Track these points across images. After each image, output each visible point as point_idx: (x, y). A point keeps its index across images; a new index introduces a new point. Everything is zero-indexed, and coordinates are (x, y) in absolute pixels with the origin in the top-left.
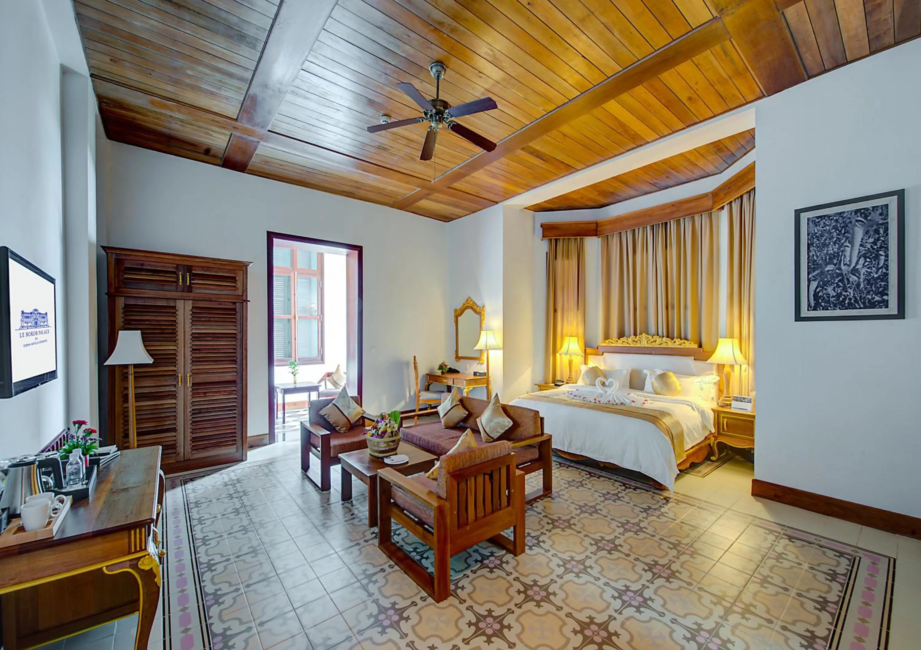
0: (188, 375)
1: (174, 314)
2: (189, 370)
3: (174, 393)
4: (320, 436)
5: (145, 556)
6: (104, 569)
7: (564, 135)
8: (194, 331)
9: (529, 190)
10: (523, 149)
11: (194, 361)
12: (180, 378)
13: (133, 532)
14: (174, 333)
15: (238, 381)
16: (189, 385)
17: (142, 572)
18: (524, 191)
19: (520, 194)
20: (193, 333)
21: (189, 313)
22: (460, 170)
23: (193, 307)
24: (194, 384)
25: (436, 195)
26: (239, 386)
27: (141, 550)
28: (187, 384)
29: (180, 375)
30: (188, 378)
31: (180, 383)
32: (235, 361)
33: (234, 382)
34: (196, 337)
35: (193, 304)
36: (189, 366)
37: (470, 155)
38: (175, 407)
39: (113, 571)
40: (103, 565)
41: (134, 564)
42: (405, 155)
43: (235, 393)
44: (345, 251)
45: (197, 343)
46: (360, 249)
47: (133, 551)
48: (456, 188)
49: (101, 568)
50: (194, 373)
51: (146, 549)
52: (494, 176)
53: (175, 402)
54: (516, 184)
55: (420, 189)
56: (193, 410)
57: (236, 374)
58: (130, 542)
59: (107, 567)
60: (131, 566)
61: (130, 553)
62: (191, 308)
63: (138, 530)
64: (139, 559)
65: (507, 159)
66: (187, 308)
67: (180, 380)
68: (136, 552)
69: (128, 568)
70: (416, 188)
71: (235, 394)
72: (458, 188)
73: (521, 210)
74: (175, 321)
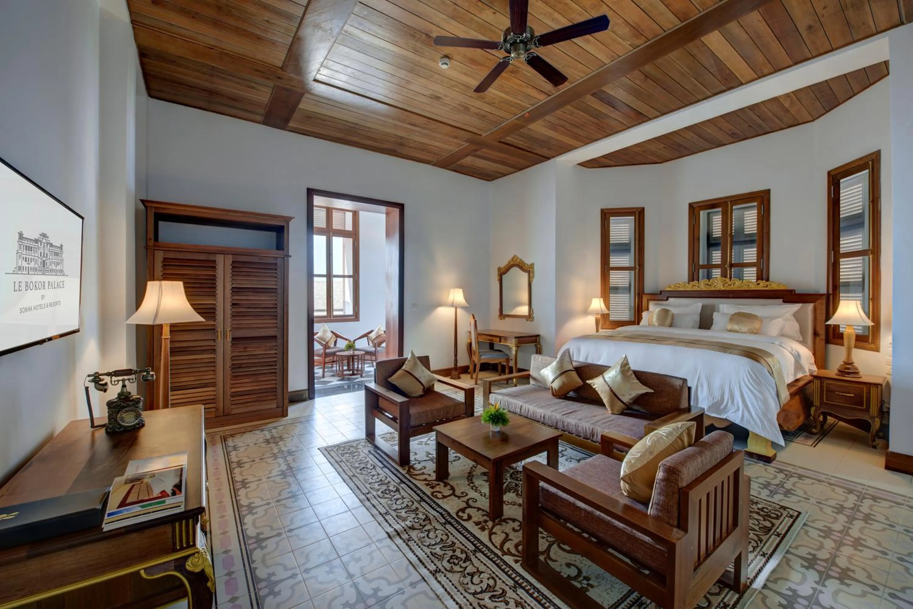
0: (228, 330)
1: (214, 268)
2: (229, 324)
3: (213, 348)
4: (398, 405)
5: (194, 554)
6: (142, 572)
7: (646, 76)
8: (234, 286)
9: (588, 143)
10: (593, 95)
11: (234, 316)
12: (219, 333)
13: (177, 524)
14: (213, 287)
15: (279, 336)
16: (229, 339)
17: (190, 575)
18: (582, 144)
19: (577, 148)
20: (233, 288)
21: (229, 267)
22: (517, 122)
23: (233, 262)
24: (233, 339)
25: (484, 151)
26: (279, 341)
27: (189, 546)
28: (227, 338)
29: (219, 330)
30: (228, 333)
31: (219, 338)
32: (276, 316)
33: (275, 337)
34: (236, 291)
35: (233, 258)
36: (229, 320)
37: (531, 103)
38: (214, 362)
39: (153, 576)
40: (140, 568)
41: (180, 565)
42: (459, 105)
43: (276, 348)
44: (383, 208)
45: (237, 298)
46: (401, 207)
47: (178, 548)
48: (508, 142)
49: (138, 572)
50: (233, 329)
51: (194, 545)
52: (553, 127)
53: (215, 356)
54: (576, 137)
55: (468, 144)
56: (233, 364)
57: (276, 329)
58: (174, 536)
59: (145, 569)
60: (176, 569)
61: (174, 550)
62: (231, 263)
63: (184, 522)
64: (186, 558)
65: (572, 106)
66: (226, 263)
67: (219, 335)
68: (182, 549)
69: (172, 570)
70: (464, 143)
71: (276, 350)
72: (511, 143)
73: (574, 166)
74: (215, 276)
